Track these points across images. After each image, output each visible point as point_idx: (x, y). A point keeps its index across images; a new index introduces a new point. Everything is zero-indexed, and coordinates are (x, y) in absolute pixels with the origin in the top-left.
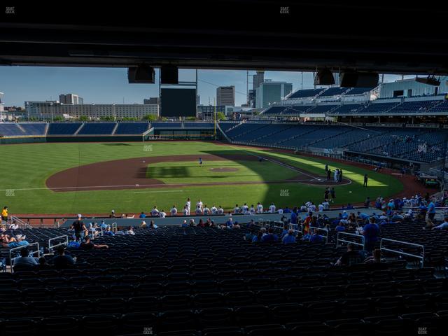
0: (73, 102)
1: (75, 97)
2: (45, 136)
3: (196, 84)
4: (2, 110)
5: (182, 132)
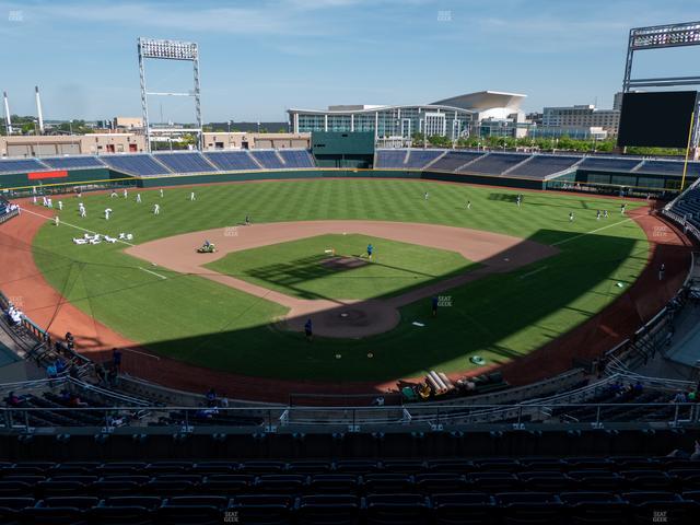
2: (421, 170)
4: (521, 119)
5: (627, 179)
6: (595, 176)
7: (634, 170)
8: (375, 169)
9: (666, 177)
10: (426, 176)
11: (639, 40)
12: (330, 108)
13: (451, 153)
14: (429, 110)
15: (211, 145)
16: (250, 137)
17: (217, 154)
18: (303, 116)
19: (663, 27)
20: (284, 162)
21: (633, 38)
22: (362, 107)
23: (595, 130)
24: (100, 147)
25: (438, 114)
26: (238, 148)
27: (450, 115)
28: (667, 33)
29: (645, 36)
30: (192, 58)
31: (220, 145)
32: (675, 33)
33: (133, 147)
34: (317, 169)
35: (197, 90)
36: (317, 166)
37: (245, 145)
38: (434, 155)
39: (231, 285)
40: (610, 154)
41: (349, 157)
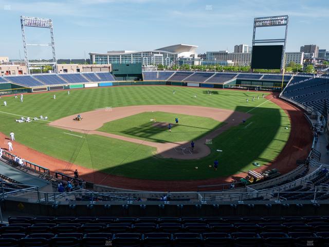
0: (243, 52)
1: (245, 47)
2: (166, 81)
3: (284, 41)
4: (196, 57)
5: (258, 83)
6: (245, 82)
7: (261, 79)
8: (144, 81)
9: (274, 82)
10: (168, 83)
11: (258, 23)
12: (108, 52)
13: (178, 73)
14: (155, 53)
15: (61, 70)
16: (80, 66)
17: (65, 75)
18: (97, 56)
19: (268, 18)
20: (99, 78)
21: (255, 22)
22: (124, 52)
23: (230, 62)
24: (3, 72)
25: (160, 55)
26: (76, 72)
27: (165, 56)
28: (270, 20)
29: (261, 21)
30: (50, 27)
31: (66, 70)
32: (273, 20)
33: (21, 72)
34: (117, 81)
35: (53, 43)
36: (116, 80)
37: (78, 70)
38: (170, 74)
39: (119, 138)
40: (248, 72)
41: (130, 75)
